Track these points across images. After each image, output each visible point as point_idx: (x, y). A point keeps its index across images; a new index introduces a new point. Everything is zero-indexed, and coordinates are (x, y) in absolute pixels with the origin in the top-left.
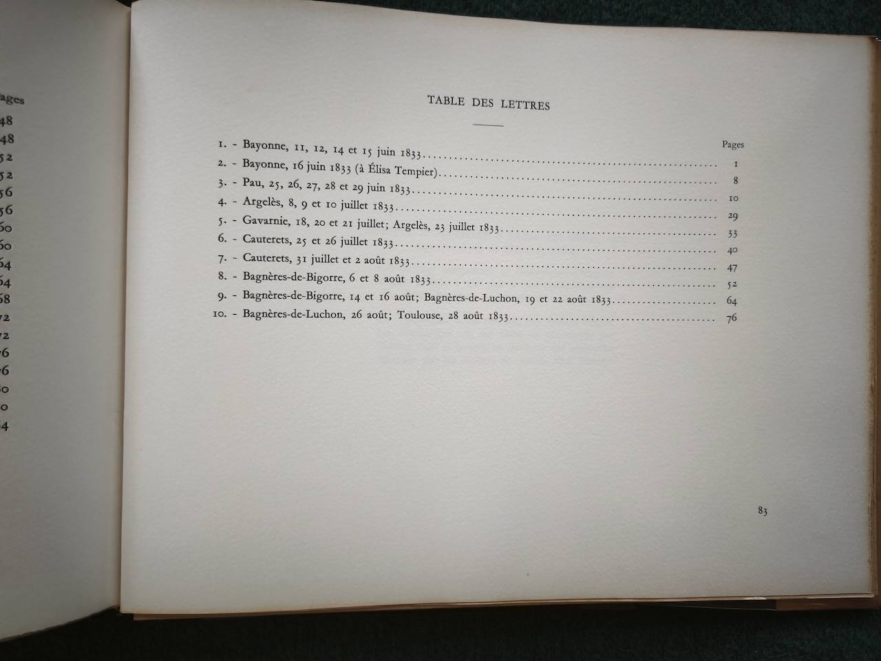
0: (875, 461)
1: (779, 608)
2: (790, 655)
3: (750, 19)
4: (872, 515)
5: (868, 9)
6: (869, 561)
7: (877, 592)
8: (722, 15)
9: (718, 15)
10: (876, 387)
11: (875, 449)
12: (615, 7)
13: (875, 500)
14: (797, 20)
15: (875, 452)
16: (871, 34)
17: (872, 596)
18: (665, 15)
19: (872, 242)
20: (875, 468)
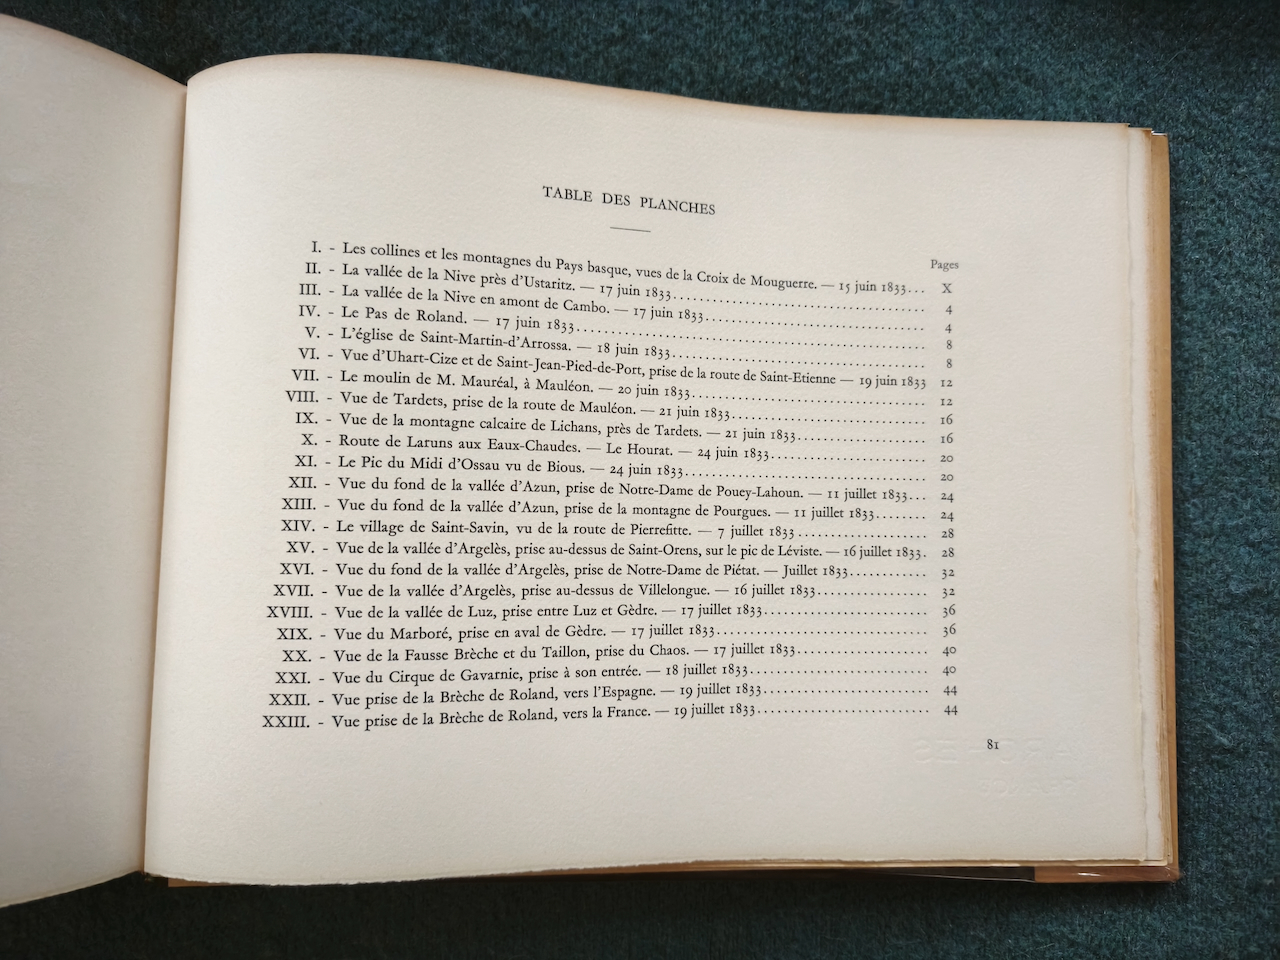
0: (1164, 681)
1: (1040, 878)
2: (1057, 945)
3: (988, 107)
4: (1161, 753)
5: (1142, 94)
6: (1159, 816)
7: (1171, 858)
8: (951, 103)
9: (947, 103)
10: (1162, 581)
11: (1163, 663)
12: (813, 92)
13: (1165, 733)
14: (1051, 109)
15: (1164, 669)
16: (1147, 126)
17: (1164, 864)
18: (878, 102)
19: (1151, 392)
20: (1164, 689)
